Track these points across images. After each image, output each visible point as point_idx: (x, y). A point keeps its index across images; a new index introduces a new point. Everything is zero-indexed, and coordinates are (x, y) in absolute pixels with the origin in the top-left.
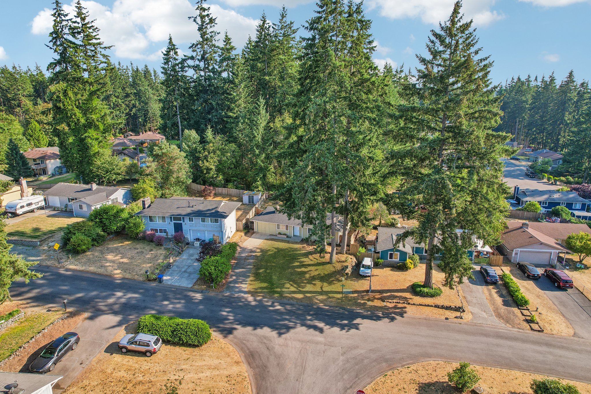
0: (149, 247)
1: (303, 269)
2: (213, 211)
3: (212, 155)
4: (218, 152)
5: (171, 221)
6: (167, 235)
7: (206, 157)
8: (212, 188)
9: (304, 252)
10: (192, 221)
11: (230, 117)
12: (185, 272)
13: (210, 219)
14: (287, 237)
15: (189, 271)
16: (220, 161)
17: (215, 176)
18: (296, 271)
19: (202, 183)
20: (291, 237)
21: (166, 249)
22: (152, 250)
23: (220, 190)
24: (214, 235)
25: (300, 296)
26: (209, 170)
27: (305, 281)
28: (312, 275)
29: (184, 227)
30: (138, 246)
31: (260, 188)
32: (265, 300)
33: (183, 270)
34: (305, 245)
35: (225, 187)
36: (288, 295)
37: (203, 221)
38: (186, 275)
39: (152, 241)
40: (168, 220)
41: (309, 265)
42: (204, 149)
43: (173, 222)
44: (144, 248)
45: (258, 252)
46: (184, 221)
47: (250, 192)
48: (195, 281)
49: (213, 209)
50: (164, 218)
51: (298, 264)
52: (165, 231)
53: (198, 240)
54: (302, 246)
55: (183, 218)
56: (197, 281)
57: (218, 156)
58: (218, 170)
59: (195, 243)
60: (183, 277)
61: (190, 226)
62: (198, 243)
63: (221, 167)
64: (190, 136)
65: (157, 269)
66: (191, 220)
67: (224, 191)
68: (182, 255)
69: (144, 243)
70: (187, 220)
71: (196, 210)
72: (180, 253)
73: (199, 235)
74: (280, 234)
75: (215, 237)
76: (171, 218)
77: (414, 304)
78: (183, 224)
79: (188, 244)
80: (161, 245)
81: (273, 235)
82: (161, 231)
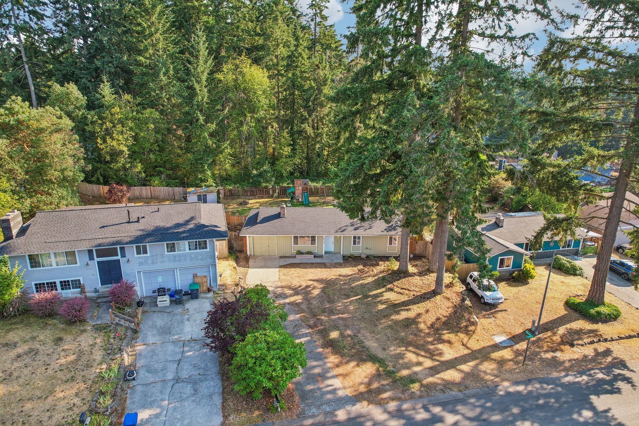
0: (48, 332)
1: (404, 315)
2: (191, 226)
3: (119, 127)
4: (130, 124)
5: (92, 258)
6: (83, 292)
7: (108, 132)
8: (125, 188)
9: (370, 280)
10: (145, 252)
11: (139, 64)
12: (177, 380)
13: (186, 243)
14: (315, 257)
15: (184, 375)
16: (135, 138)
17: (128, 166)
18: (396, 322)
19: (101, 180)
20: (321, 257)
21: (98, 329)
22: (60, 339)
23: (136, 190)
24: (195, 276)
25: (451, 375)
26: (115, 154)
27: (430, 339)
28: (429, 323)
29: (125, 269)
30: (13, 336)
31: (211, 181)
32: (405, 406)
33: (170, 376)
34: (361, 267)
35: (145, 185)
36: (430, 379)
37: (172, 248)
38: (188, 389)
39: (51, 315)
40: (81, 259)
41: (405, 304)
42: (101, 118)
43: (97, 259)
44: (33, 338)
45: (291, 296)
46: (123, 256)
47: (199, 190)
48: (218, 400)
49: (187, 222)
50: (71, 255)
51: (384, 306)
52: (77, 284)
53: (161, 291)
54: (356, 269)
55: (122, 249)
56: (224, 400)
57: (131, 129)
58: (133, 155)
59: (160, 299)
60: (182, 400)
61: (141, 264)
62: (167, 298)
63: (136, 149)
64: (68, 94)
65: (102, 393)
66: (142, 250)
67: (145, 191)
68: (141, 335)
69: (29, 325)
70: (131, 251)
71: (150, 228)
72: (135, 332)
73: (160, 279)
74: (299, 253)
75: (197, 280)
76: (90, 252)
77: (612, 340)
78: (123, 261)
79: (140, 304)
80: (82, 321)
81: (286, 257)
82: (65, 285)
